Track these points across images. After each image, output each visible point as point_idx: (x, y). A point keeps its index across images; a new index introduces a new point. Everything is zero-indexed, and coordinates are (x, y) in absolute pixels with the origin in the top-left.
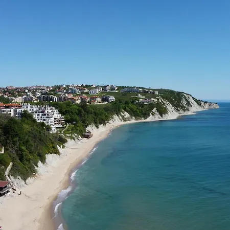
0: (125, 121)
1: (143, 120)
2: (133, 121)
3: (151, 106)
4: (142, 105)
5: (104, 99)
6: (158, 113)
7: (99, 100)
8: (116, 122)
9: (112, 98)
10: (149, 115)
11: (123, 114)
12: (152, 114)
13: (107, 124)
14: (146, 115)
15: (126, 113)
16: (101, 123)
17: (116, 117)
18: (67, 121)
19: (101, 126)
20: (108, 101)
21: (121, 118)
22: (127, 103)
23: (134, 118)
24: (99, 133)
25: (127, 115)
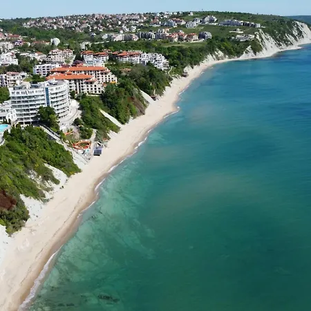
0: (219, 60)
1: (236, 59)
2: (227, 60)
3: (247, 43)
4: (238, 42)
5: (201, 36)
6: (252, 51)
7: (196, 37)
8: (210, 61)
9: (209, 35)
10: (242, 54)
11: (217, 53)
12: (246, 53)
13: (201, 64)
14: (239, 54)
15: (220, 52)
16: (195, 65)
17: (210, 56)
18: (171, 64)
19: (195, 67)
20: (204, 38)
21: (214, 56)
22: (223, 40)
23: (227, 56)
24: (193, 72)
25: (221, 54)
